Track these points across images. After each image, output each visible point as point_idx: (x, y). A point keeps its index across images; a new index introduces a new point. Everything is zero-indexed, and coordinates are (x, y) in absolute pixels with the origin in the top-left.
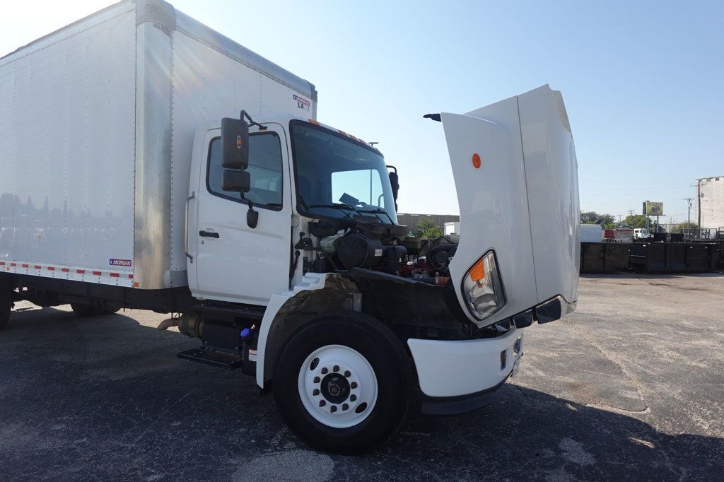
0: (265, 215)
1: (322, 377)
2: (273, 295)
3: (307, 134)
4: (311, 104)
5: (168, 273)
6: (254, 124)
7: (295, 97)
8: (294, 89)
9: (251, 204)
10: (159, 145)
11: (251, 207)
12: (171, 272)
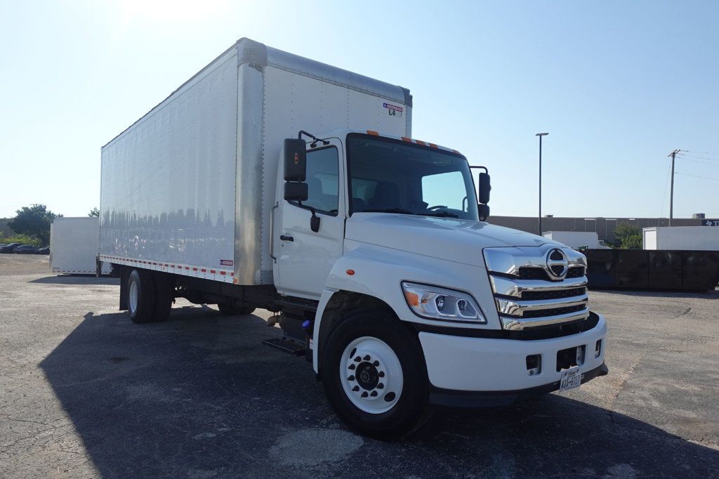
0: (326, 220)
1: (357, 364)
2: (324, 291)
3: (366, 145)
4: (404, 109)
5: (259, 272)
6: (318, 140)
7: (386, 105)
8: (384, 97)
9: (313, 211)
10: (253, 163)
11: (313, 213)
12: (261, 271)
